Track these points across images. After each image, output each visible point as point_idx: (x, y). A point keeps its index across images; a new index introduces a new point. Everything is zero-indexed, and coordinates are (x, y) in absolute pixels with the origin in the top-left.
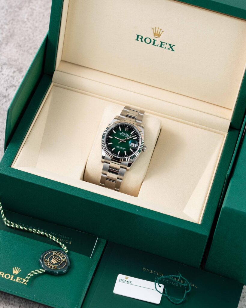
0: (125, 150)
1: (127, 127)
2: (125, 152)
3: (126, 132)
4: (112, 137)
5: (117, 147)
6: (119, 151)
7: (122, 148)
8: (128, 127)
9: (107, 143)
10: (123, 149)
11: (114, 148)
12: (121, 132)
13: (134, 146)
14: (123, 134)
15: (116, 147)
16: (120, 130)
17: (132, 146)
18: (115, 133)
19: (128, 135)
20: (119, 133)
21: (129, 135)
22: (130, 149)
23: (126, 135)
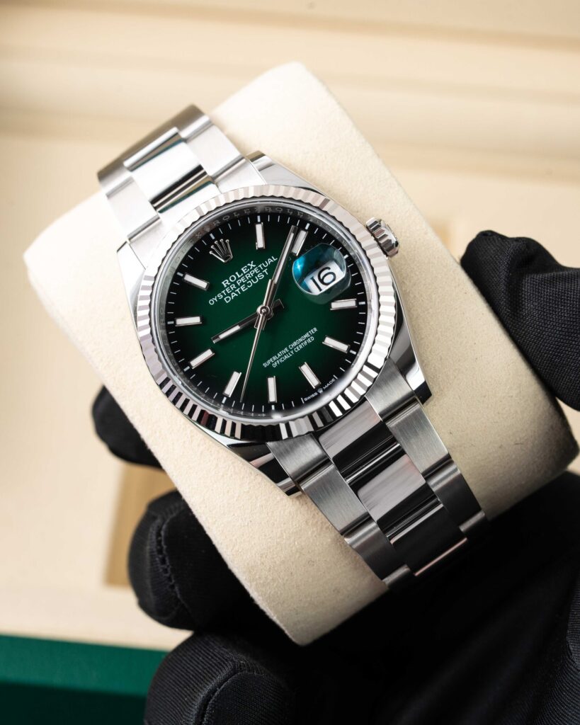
0: (319, 337)
1: (212, 242)
2: (330, 342)
3: (233, 267)
4: (208, 354)
5: (274, 361)
6: (306, 370)
7: (299, 344)
8: (217, 239)
9: (219, 400)
10: (306, 339)
11: (272, 382)
12: (214, 288)
13: (328, 279)
14: (231, 288)
15: (270, 372)
16: (203, 284)
17: (325, 288)
18: (196, 320)
19: (257, 263)
20: (212, 302)
21: (260, 256)
22: (336, 305)
23: (250, 273)
